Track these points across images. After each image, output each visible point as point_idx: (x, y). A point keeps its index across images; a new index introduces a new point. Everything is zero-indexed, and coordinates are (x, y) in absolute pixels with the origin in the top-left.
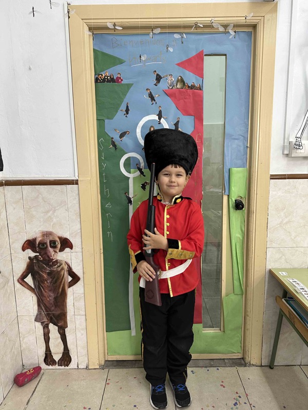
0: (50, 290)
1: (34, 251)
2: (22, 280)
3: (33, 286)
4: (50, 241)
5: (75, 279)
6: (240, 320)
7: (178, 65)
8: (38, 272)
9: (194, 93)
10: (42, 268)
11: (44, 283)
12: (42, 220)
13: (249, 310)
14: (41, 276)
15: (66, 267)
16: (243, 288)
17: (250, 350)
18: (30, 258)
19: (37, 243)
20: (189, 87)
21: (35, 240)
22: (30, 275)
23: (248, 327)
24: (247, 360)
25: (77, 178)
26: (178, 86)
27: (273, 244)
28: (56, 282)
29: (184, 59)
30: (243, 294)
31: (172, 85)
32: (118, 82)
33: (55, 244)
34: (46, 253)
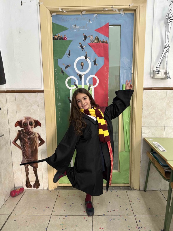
0: (29, 148)
1: (21, 127)
2: (15, 142)
3: (20, 146)
4: (29, 122)
5: (42, 142)
6: (128, 165)
7: (96, 30)
8: (23, 138)
9: (104, 45)
10: (25, 136)
11: (26, 144)
12: (25, 111)
13: (133, 160)
14: (24, 140)
15: (37, 136)
16: (130, 148)
17: (133, 182)
18: (19, 131)
19: (23, 123)
20: (101, 42)
21: (21, 121)
22: (19, 139)
23: (132, 169)
24: (132, 187)
25: (43, 89)
26: (96, 42)
27: (145, 124)
28: (32, 143)
29: (99, 27)
30: (129, 152)
31: (93, 41)
32: (65, 39)
33: (32, 123)
34: (27, 128)
